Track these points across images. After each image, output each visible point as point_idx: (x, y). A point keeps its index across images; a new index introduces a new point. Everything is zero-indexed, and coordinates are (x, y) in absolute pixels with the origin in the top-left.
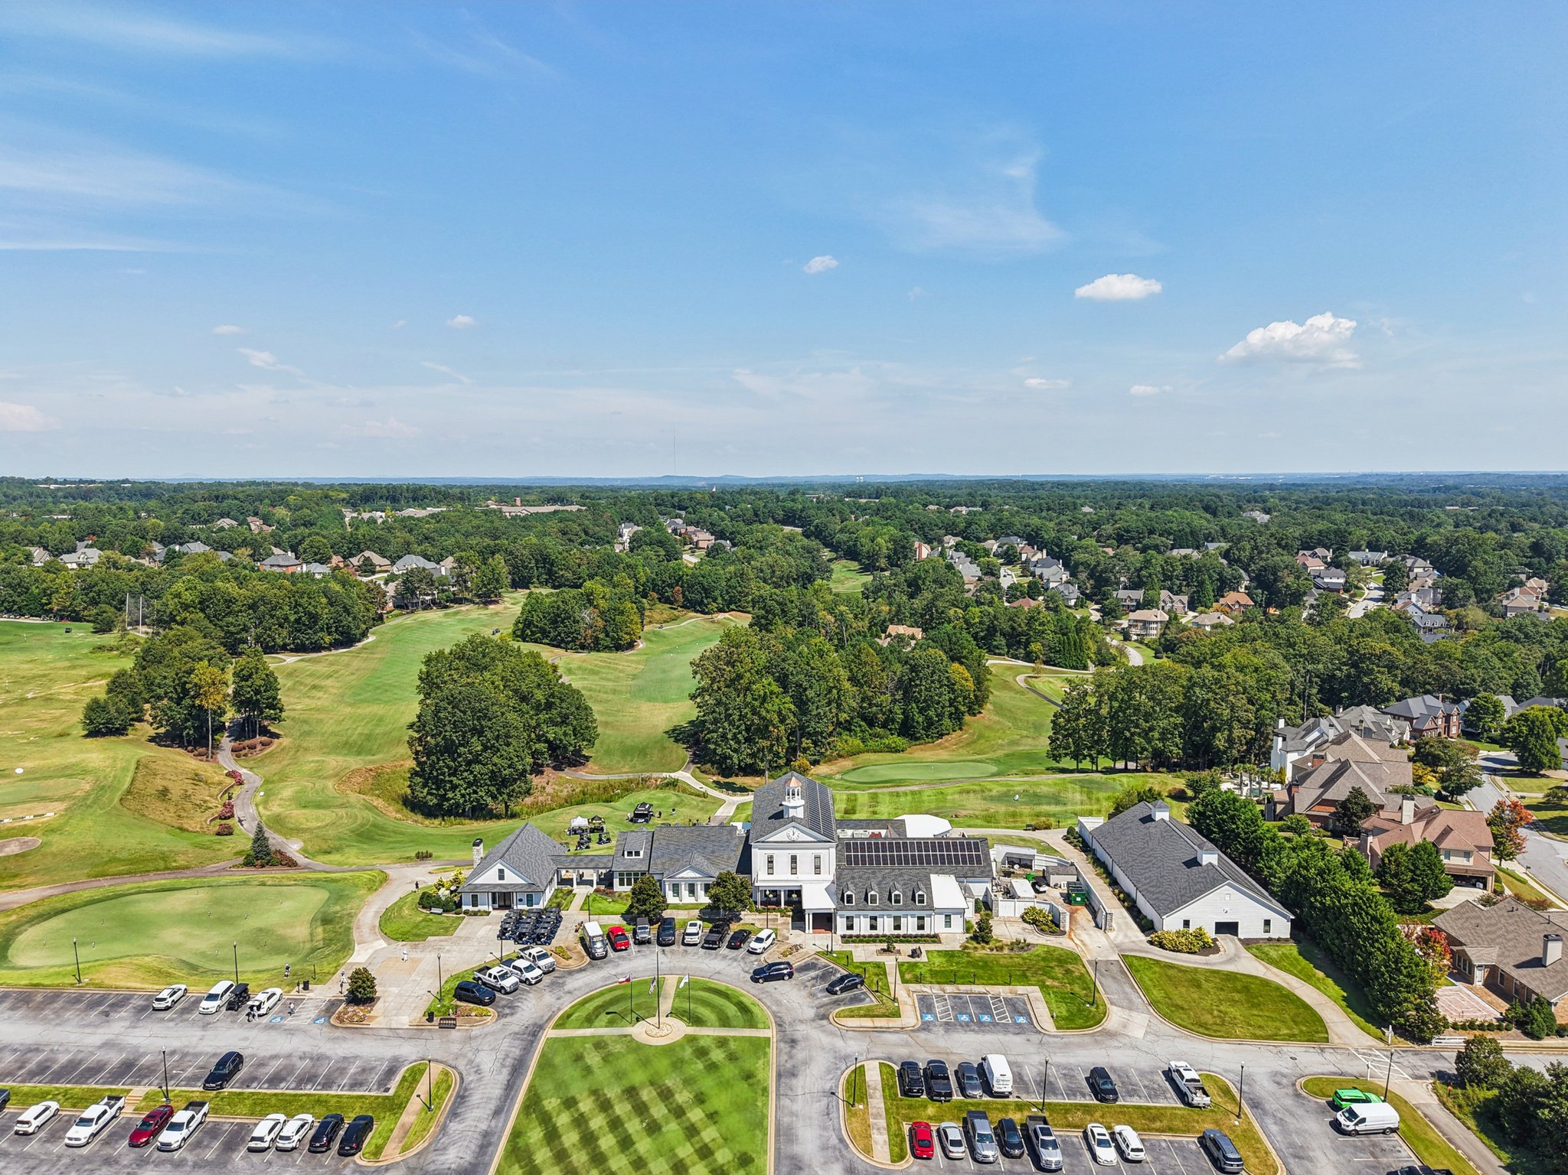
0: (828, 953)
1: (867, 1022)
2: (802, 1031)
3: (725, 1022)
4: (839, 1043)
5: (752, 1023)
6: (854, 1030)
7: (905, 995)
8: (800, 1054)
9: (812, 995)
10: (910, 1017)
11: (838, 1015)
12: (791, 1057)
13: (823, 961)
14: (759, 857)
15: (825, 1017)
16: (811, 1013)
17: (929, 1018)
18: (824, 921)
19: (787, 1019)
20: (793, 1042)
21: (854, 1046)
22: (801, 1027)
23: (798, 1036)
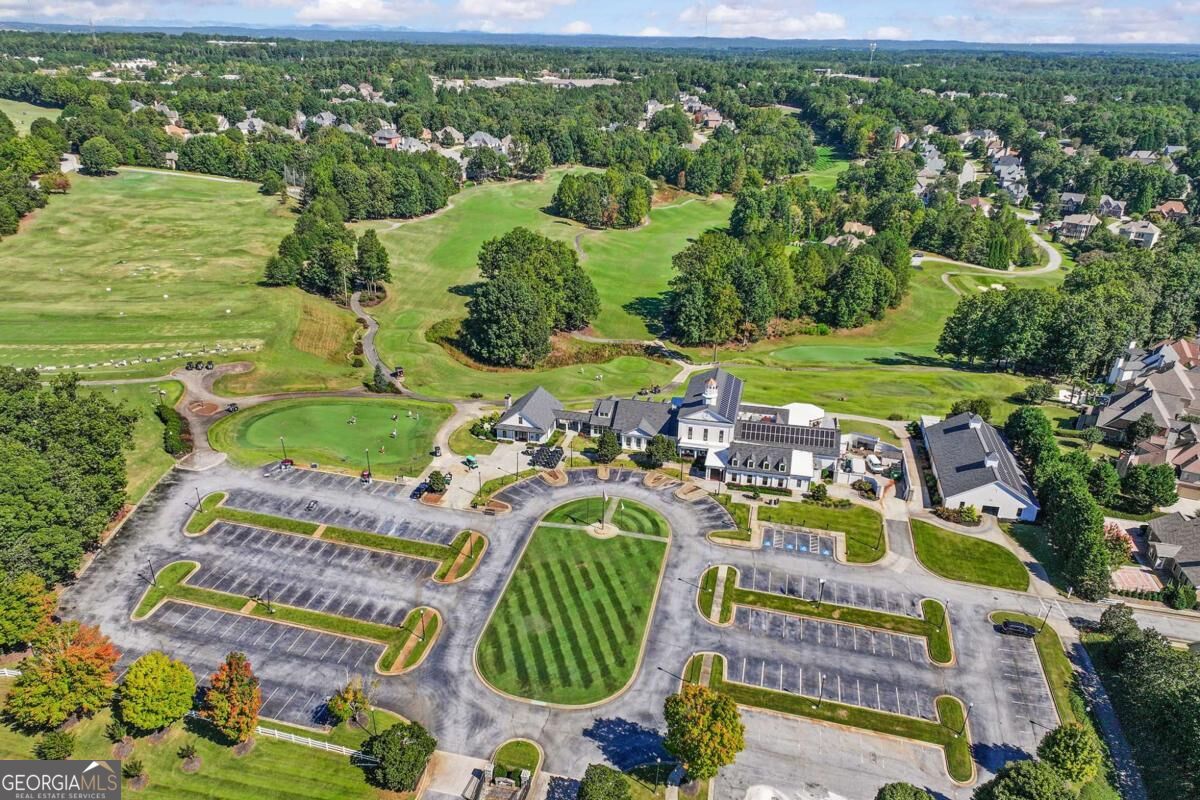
0: (716, 495)
1: (728, 541)
2: (686, 542)
3: (641, 530)
4: (708, 552)
5: (658, 532)
6: (719, 545)
7: (757, 527)
8: (683, 555)
9: (699, 520)
10: (756, 542)
11: (713, 535)
12: (677, 555)
13: (711, 499)
14: (682, 428)
15: (703, 535)
16: (695, 531)
17: (768, 544)
18: (717, 474)
19: (681, 532)
20: (680, 547)
21: (716, 554)
22: (686, 539)
23: (684, 544)
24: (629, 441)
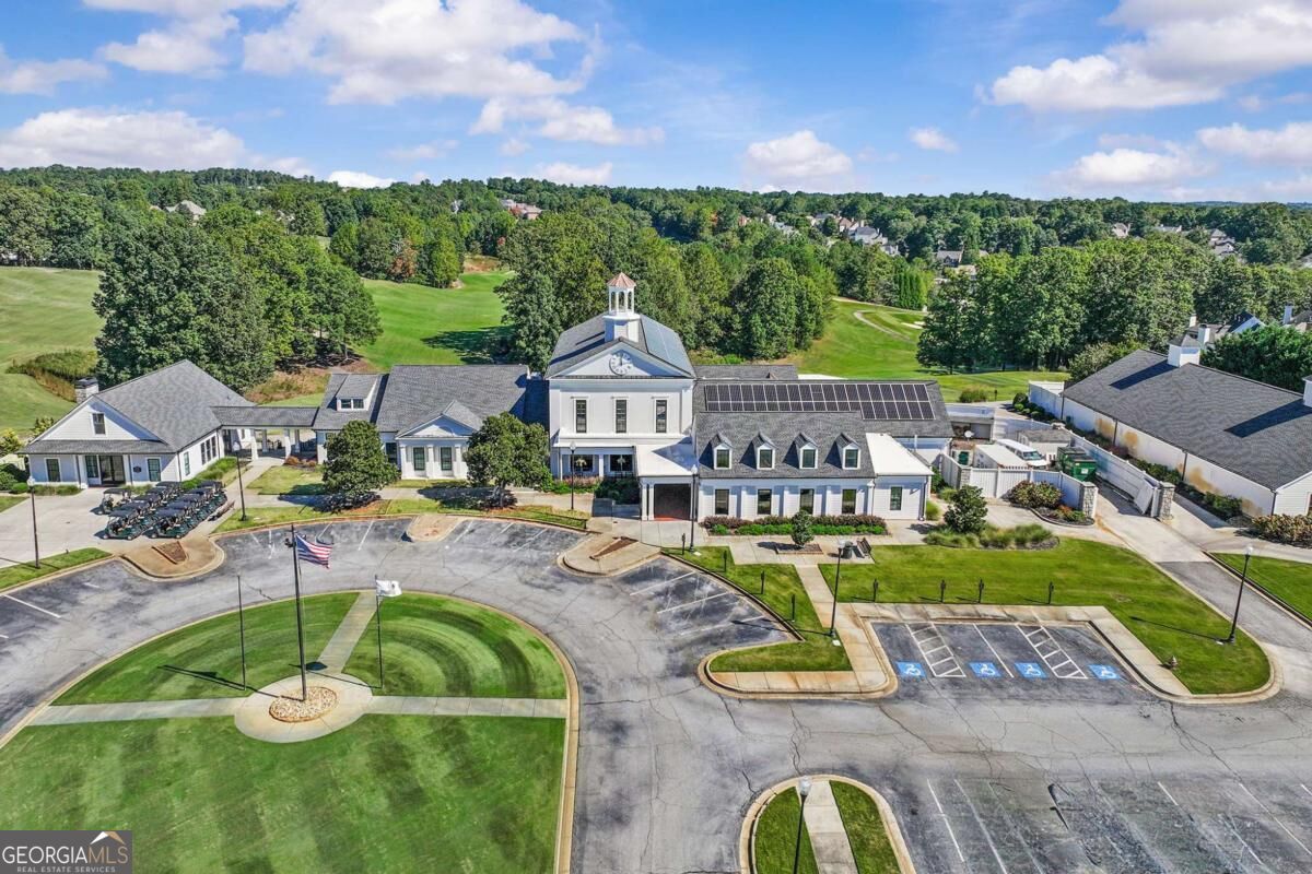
0: (682, 553)
1: (780, 681)
2: (632, 703)
3: (461, 682)
4: (725, 729)
5: (523, 685)
6: (754, 697)
7: (854, 627)
8: (634, 759)
9: (659, 625)
10: (872, 671)
11: (723, 665)
12: (610, 763)
13: (674, 565)
14: (560, 404)
15: (685, 671)
16: (658, 662)
17: (911, 670)
18: (675, 500)
19: (604, 673)
20: (618, 729)
21: (761, 736)
22: (634, 693)
23: (629, 714)
24: (419, 455)
